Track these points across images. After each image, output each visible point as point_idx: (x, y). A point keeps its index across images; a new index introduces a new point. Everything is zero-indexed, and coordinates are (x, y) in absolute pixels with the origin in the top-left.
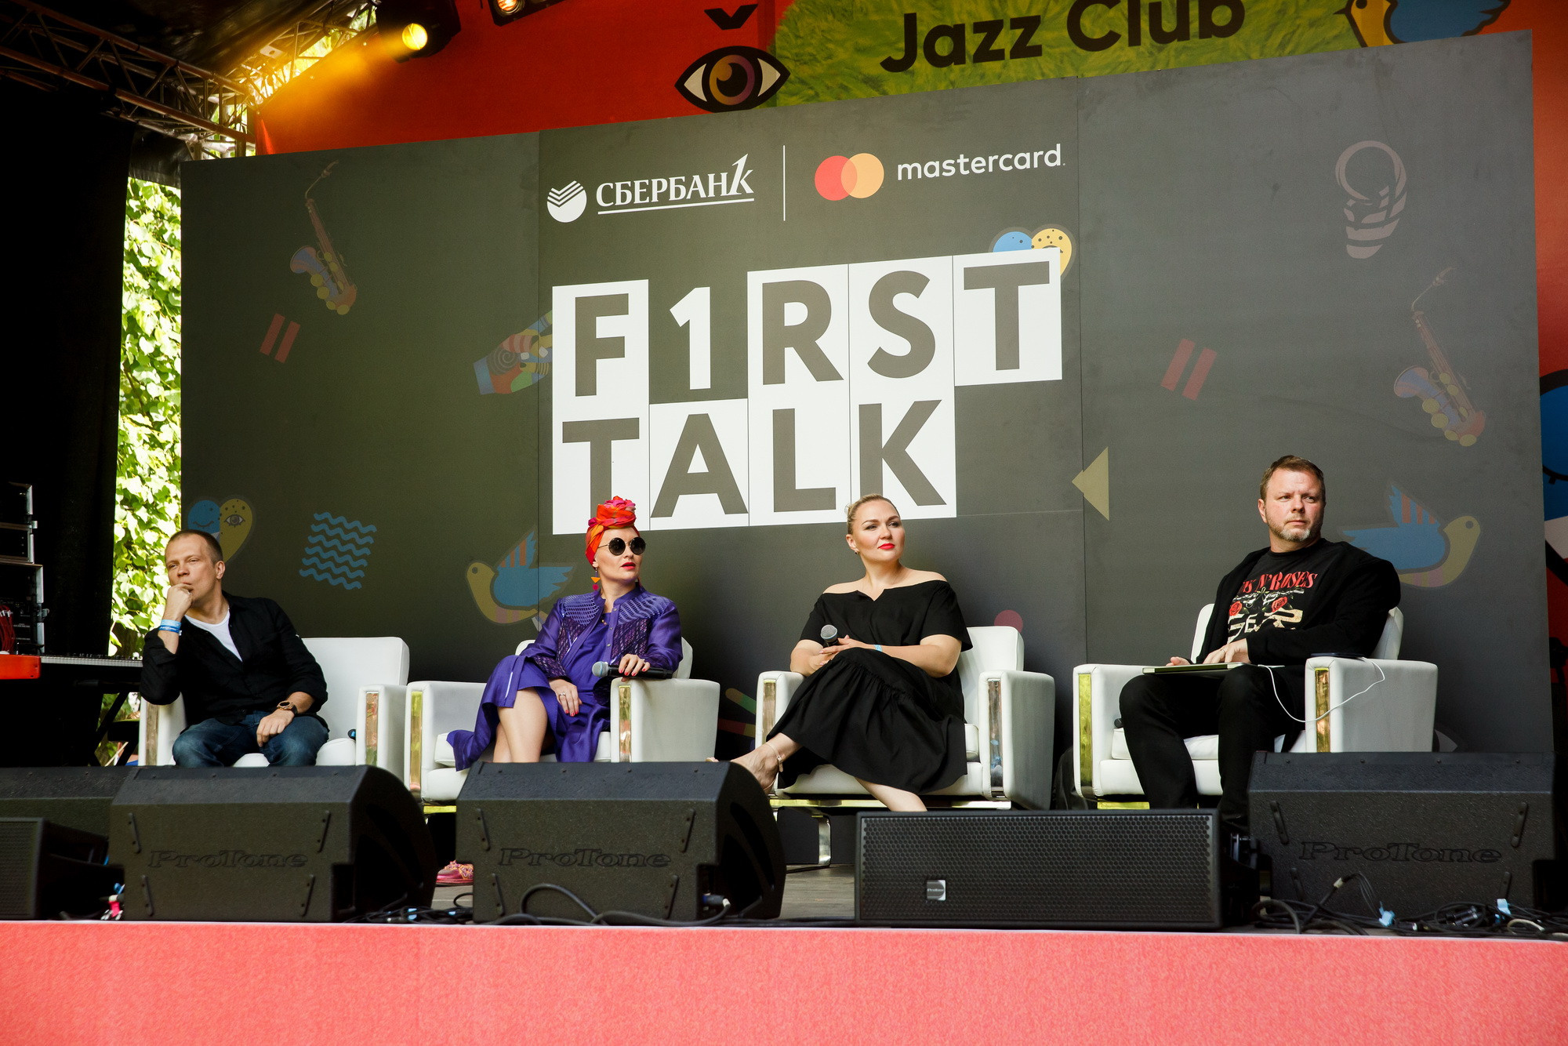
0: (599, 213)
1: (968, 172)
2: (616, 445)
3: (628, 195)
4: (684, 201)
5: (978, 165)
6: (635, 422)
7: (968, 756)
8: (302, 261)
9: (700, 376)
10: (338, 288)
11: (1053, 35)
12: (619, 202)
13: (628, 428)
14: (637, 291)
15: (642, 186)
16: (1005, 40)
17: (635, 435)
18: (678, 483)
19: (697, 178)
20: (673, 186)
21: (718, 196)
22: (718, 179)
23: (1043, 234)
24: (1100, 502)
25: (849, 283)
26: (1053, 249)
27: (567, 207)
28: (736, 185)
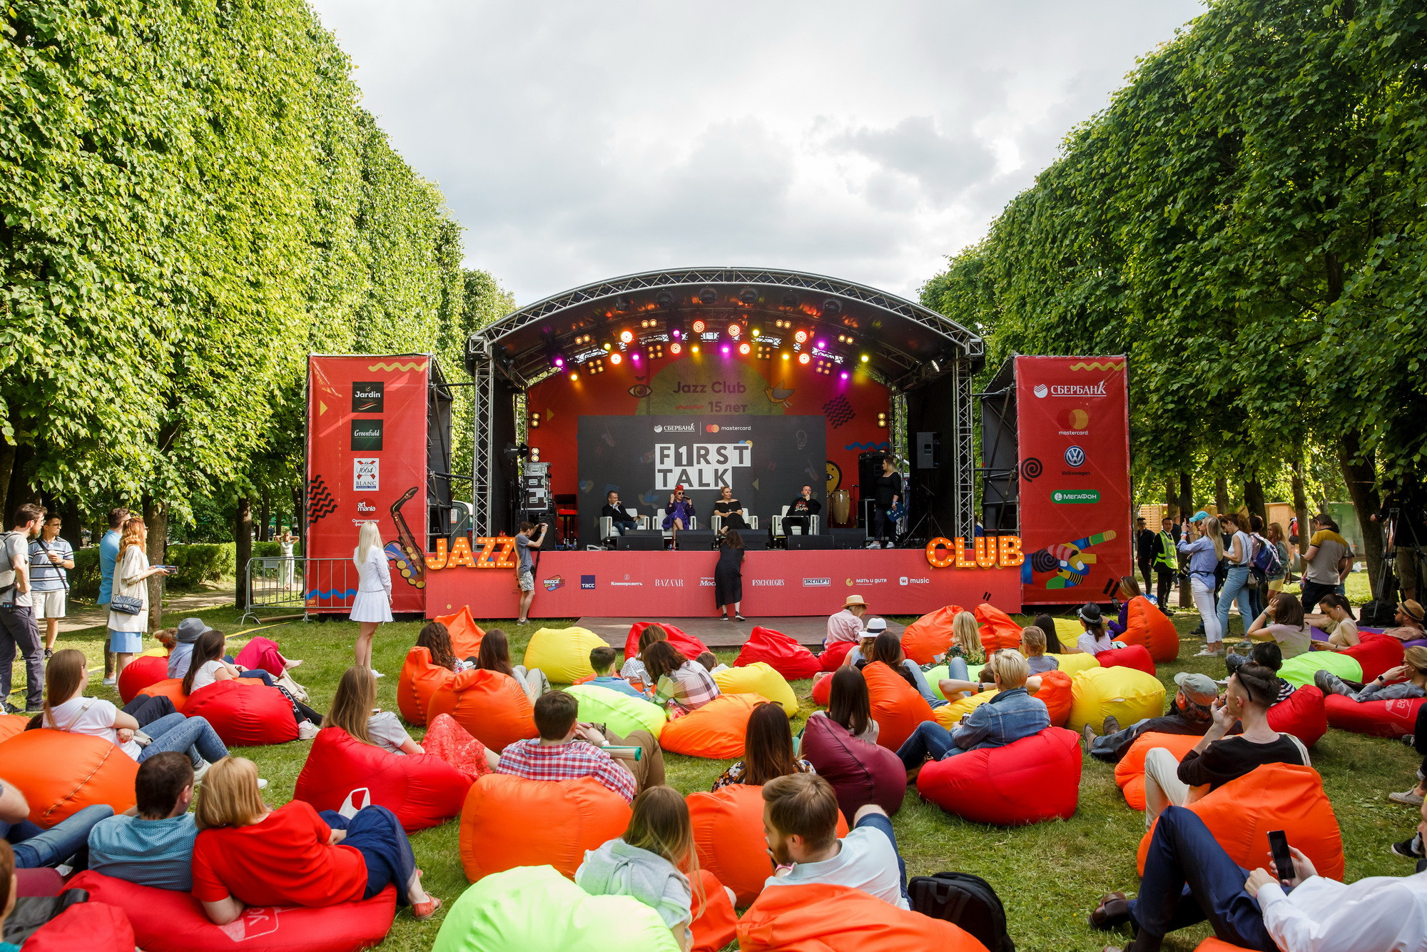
0: (665, 431)
1: (734, 430)
2: (668, 473)
3: (670, 429)
4: (681, 430)
8: (604, 436)
9: (684, 462)
11: (708, 389)
13: (670, 471)
14: (672, 446)
15: (673, 427)
16: (699, 389)
19: (684, 426)
20: (679, 427)
21: (688, 430)
22: (687, 427)
23: (748, 441)
24: (757, 487)
25: (713, 448)
26: (749, 444)
27: (658, 429)
28: (691, 428)
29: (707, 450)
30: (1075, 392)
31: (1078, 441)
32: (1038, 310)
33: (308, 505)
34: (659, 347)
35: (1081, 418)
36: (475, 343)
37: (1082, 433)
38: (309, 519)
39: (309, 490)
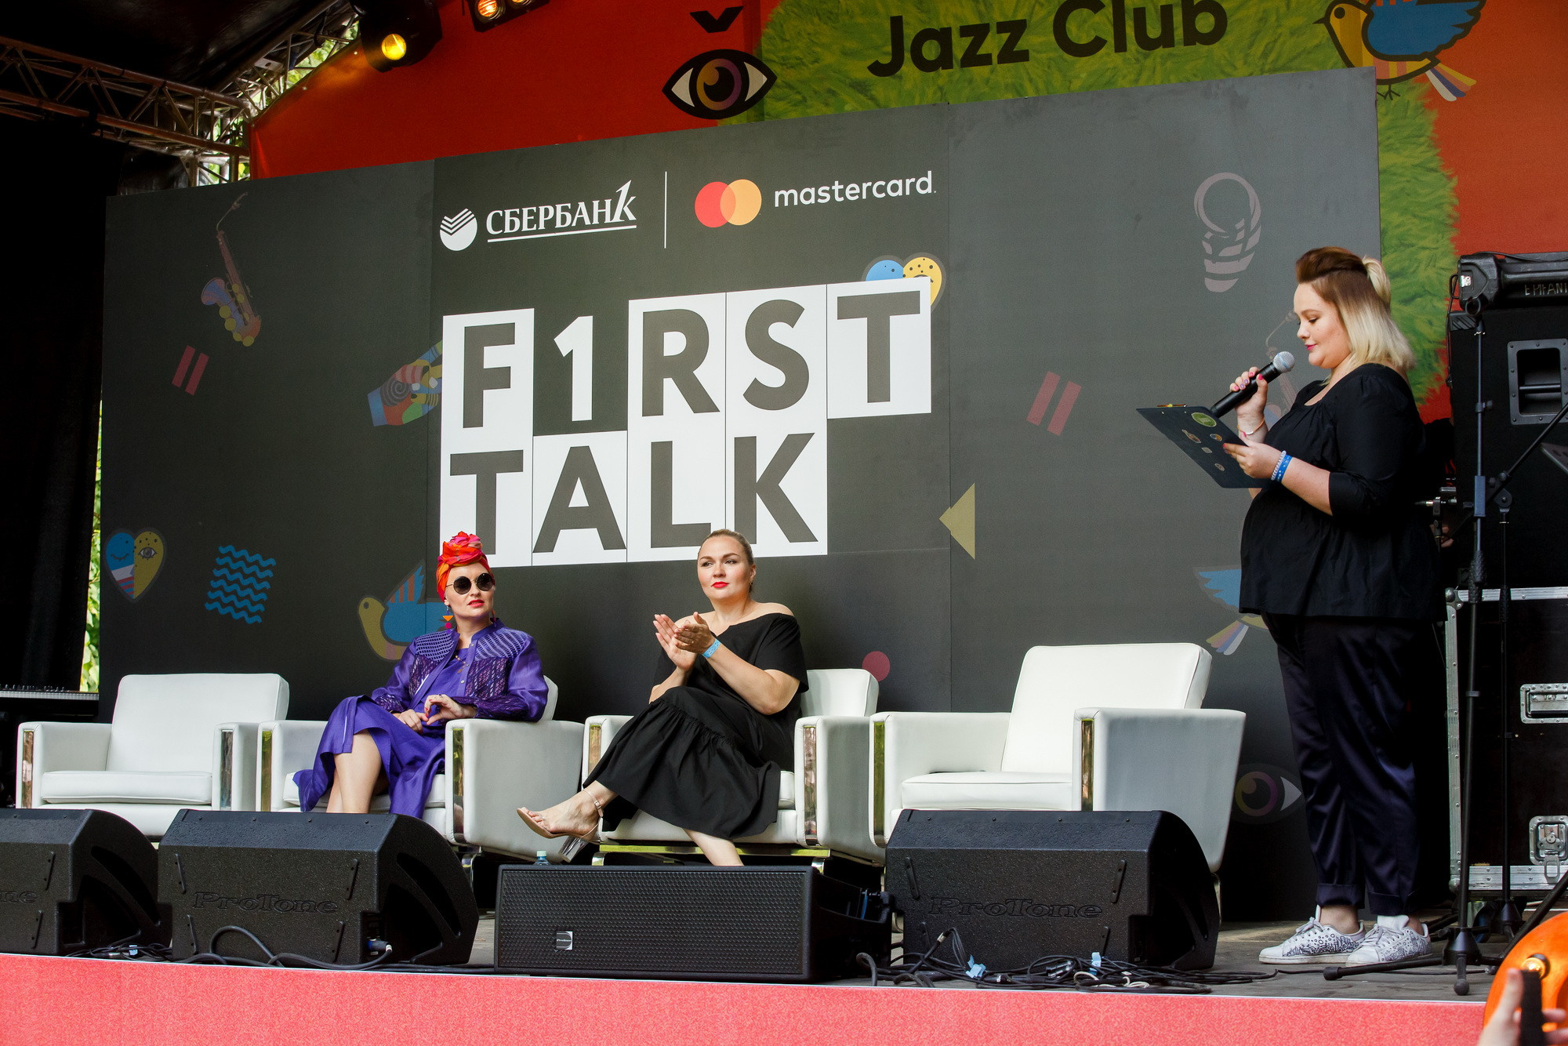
0: (489, 241)
1: (842, 199)
2: (501, 478)
3: (517, 223)
4: (570, 228)
5: (853, 192)
6: (519, 454)
7: (780, 804)
8: (213, 293)
9: (582, 408)
10: (244, 320)
11: (1038, 40)
12: (507, 230)
13: (513, 461)
14: (523, 320)
15: (530, 213)
16: (992, 44)
17: (519, 467)
18: (560, 517)
19: (582, 205)
20: (559, 213)
21: (602, 224)
22: (602, 206)
23: (914, 262)
24: (967, 540)
25: (727, 312)
26: (924, 278)
27: (459, 235)
28: (619, 211)
29: (696, 329)
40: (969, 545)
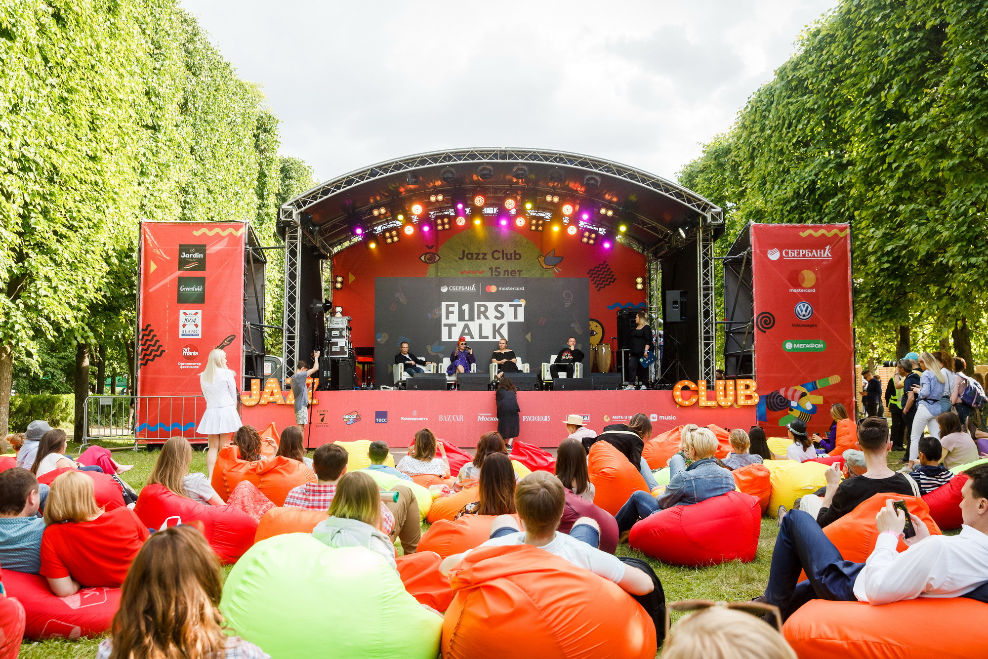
0: (450, 291)
2: (453, 327)
3: (455, 289)
4: (464, 290)
5: (511, 289)
8: (397, 295)
9: (467, 317)
10: (404, 300)
11: (489, 256)
12: (453, 289)
13: (455, 325)
14: (456, 304)
15: (457, 287)
16: (481, 256)
19: (466, 287)
20: (462, 288)
21: (470, 290)
22: (470, 287)
23: (521, 300)
24: (529, 340)
25: (491, 305)
26: (523, 302)
27: (444, 289)
28: (473, 288)
29: (486, 308)
30: (804, 256)
31: (807, 297)
32: (776, 187)
33: (140, 350)
34: (446, 220)
35: (809, 278)
36: (285, 212)
37: (810, 291)
38: (140, 362)
39: (140, 337)
40: (530, 340)
